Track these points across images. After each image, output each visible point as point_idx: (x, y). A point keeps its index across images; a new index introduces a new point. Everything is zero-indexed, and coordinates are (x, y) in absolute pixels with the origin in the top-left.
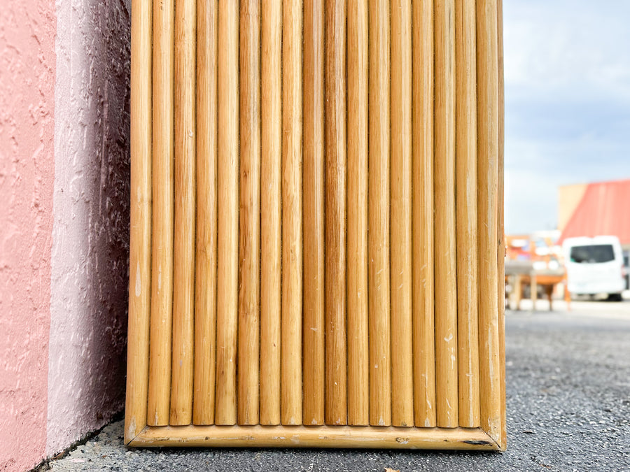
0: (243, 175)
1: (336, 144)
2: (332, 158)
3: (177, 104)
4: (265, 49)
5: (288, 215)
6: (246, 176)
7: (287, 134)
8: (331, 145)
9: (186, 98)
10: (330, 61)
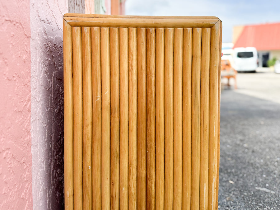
0: (112, 184)
1: (151, 171)
2: (149, 177)
3: (84, 155)
4: (121, 131)
5: (131, 200)
6: (113, 184)
7: (130, 166)
8: (149, 171)
9: (88, 153)
10: (149, 136)
